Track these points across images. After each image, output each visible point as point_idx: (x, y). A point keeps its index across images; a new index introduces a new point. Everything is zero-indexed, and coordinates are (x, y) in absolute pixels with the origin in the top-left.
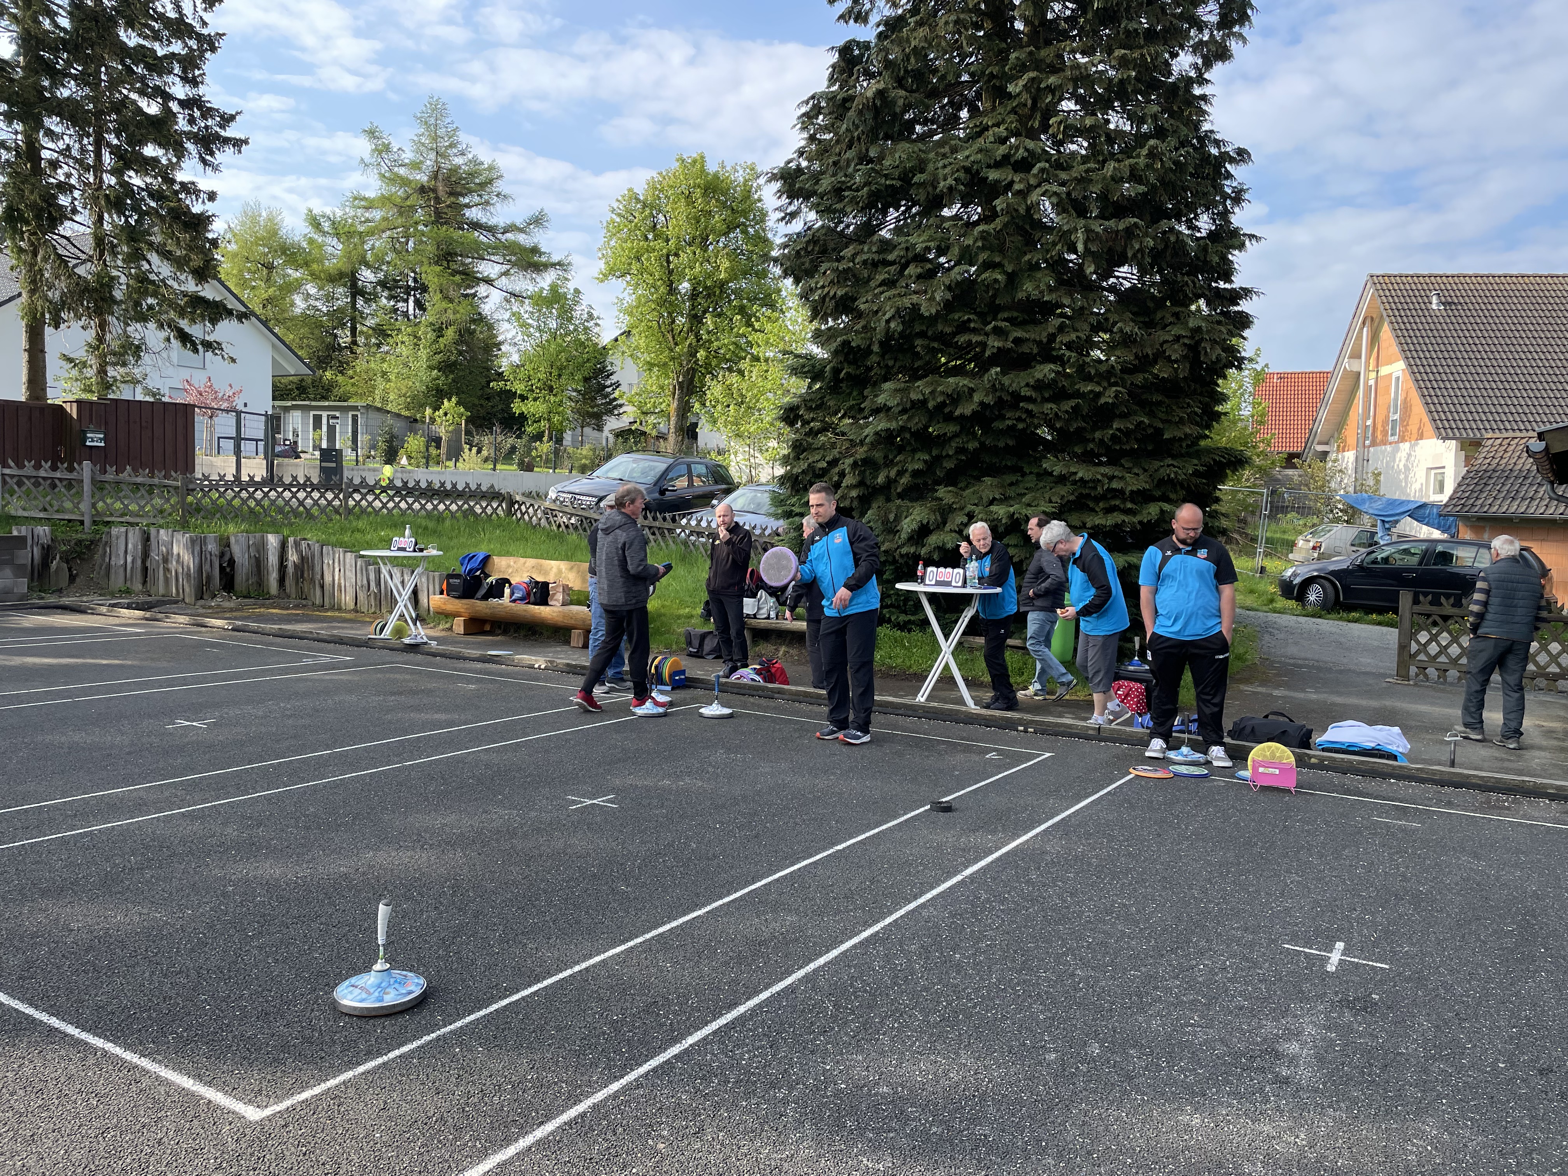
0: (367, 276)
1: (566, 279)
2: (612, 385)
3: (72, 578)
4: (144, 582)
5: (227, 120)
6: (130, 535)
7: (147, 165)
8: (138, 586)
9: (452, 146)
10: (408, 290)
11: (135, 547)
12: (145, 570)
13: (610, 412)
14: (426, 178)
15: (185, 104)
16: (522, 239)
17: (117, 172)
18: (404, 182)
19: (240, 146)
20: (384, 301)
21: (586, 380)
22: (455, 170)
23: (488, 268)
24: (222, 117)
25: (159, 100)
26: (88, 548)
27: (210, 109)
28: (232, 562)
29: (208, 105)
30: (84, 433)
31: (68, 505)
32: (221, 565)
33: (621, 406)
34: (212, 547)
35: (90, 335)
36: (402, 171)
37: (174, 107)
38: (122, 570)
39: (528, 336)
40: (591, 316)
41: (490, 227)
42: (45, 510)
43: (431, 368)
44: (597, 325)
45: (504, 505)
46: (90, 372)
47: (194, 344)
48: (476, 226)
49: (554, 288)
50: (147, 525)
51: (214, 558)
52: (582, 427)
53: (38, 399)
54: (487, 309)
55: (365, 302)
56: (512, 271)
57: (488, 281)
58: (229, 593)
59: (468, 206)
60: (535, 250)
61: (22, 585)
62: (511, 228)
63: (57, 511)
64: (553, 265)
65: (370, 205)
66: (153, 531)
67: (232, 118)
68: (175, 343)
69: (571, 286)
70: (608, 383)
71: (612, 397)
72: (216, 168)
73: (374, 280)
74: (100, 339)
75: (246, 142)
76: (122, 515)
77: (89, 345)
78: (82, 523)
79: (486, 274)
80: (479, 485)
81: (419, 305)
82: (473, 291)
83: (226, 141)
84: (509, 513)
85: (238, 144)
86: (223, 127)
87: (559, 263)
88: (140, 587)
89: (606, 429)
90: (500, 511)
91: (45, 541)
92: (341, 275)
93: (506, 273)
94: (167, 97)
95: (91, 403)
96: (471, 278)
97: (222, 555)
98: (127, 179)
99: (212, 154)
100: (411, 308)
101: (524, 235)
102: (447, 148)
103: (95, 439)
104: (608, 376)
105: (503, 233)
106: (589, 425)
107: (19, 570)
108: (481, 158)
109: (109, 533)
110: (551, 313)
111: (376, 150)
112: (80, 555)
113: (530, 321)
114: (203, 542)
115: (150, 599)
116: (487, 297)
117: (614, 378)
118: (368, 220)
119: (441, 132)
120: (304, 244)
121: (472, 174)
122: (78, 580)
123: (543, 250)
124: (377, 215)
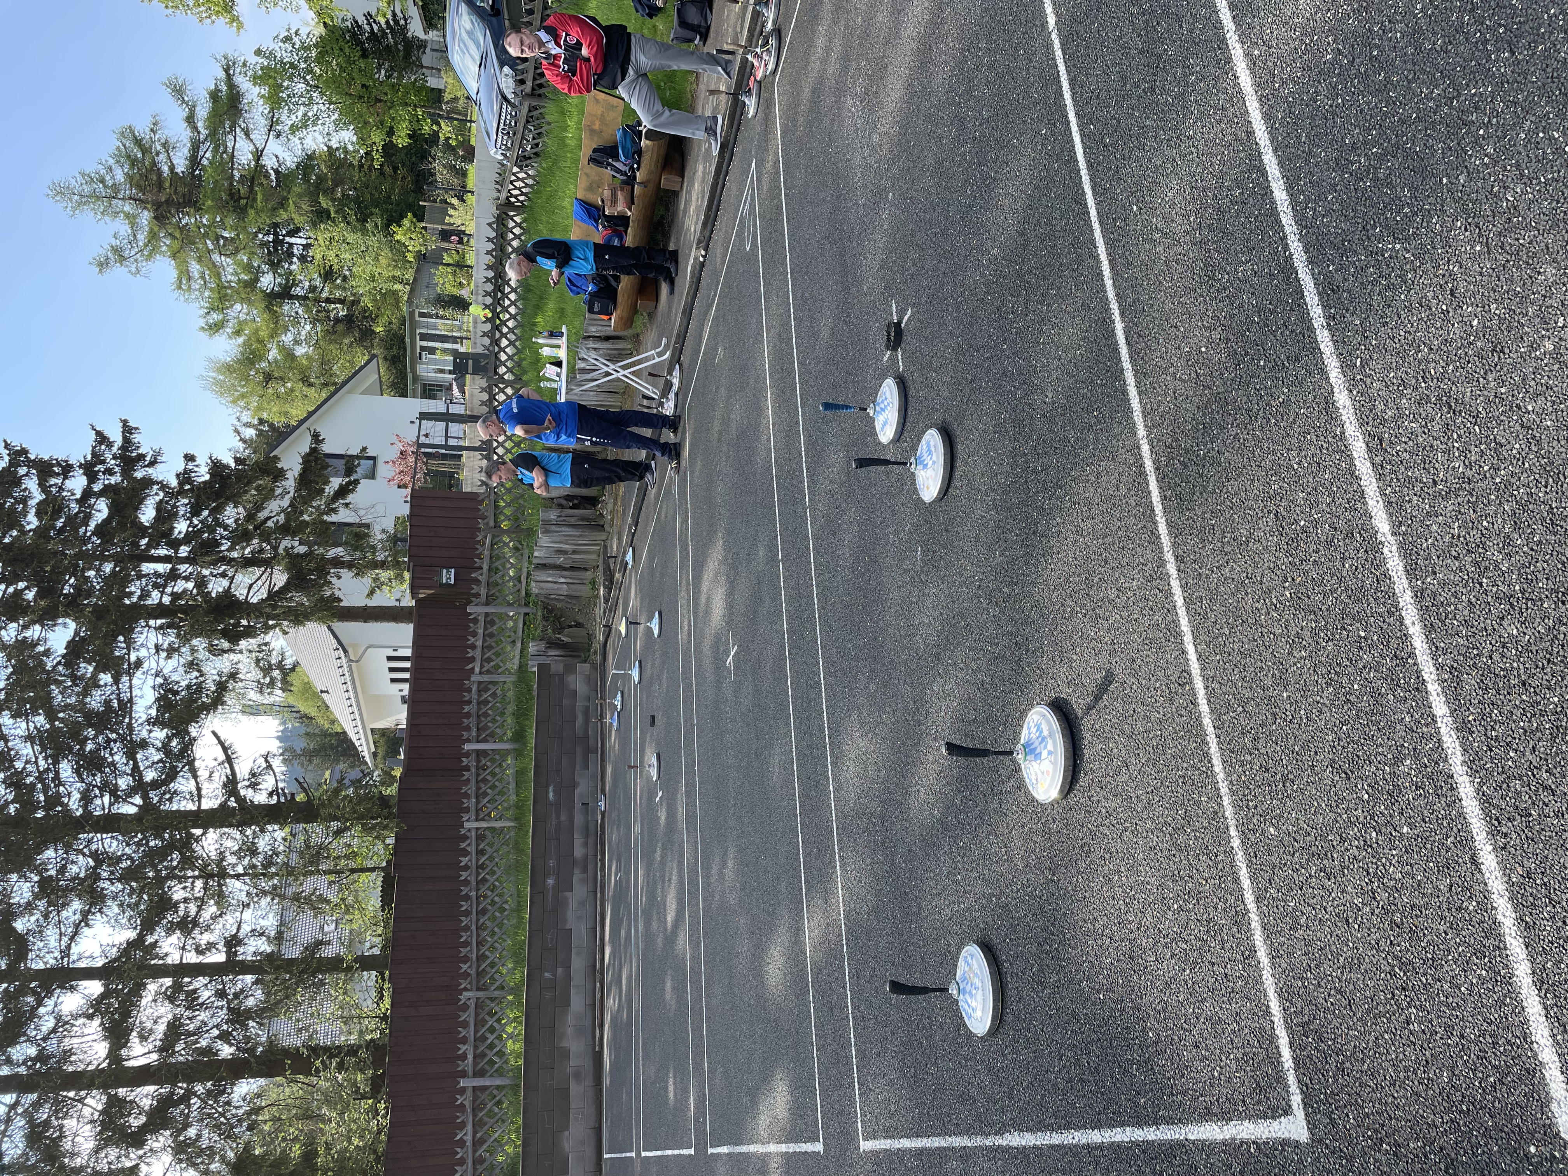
0: (267, 281)
1: (244, 65)
2: (369, 24)
3: (579, 625)
4: (585, 569)
5: (102, 438)
6: (538, 579)
7: (165, 515)
8: (589, 575)
9: (102, 181)
10: (277, 242)
11: (550, 575)
12: (572, 568)
13: (404, 29)
14: (146, 213)
15: (92, 477)
16: (203, 112)
17: (175, 544)
18: (153, 236)
19: (131, 428)
20: (293, 267)
21: (364, 55)
22: (129, 177)
23: (244, 154)
24: (101, 443)
25: (93, 501)
26: (550, 611)
27: (94, 454)
28: (568, 498)
29: (89, 457)
30: (442, 585)
31: (511, 624)
32: (571, 508)
33: (394, 14)
34: (553, 515)
35: (347, 575)
36: (142, 237)
37: (97, 487)
38: (572, 586)
39: (318, 119)
40: (287, 39)
41: (193, 146)
42: (514, 642)
43: (364, 231)
44: (297, 33)
45: (512, 214)
46: (384, 575)
47: (349, 483)
48: (194, 160)
49: (257, 80)
50: (530, 563)
51: (563, 514)
52: (422, 67)
53: (411, 614)
54: (290, 161)
55: (297, 285)
56: (243, 125)
57: (258, 155)
58: (599, 502)
59: (172, 168)
60: (214, 95)
61: (583, 668)
62: (190, 119)
63: (515, 632)
64: (229, 77)
65: (185, 274)
66: (535, 561)
67: (99, 433)
68: (350, 498)
69: (253, 59)
70: (367, 27)
71: (384, 26)
72: (157, 454)
73: (271, 274)
74: (350, 566)
75: (125, 422)
76: (520, 582)
77: (357, 574)
78: (526, 614)
79: (250, 156)
80: (490, 240)
81: (293, 233)
82: (272, 172)
83: (127, 443)
84: (520, 209)
85: (127, 430)
86: (110, 445)
87: (227, 71)
88: (589, 573)
89: (422, 36)
90: (518, 219)
91: (542, 646)
92: (268, 308)
93: (247, 134)
94: (87, 493)
95: (413, 578)
96: (258, 172)
97: (561, 506)
98: (182, 535)
99: (142, 457)
100: (299, 241)
101: (198, 109)
102: (105, 187)
103: (448, 576)
104: (359, 27)
105: (199, 133)
106: (419, 59)
107: (570, 669)
108: (112, 150)
109: (536, 595)
110: (287, 89)
111: (121, 262)
112: (557, 618)
113: (300, 114)
114: (547, 523)
115: (601, 568)
116: (277, 157)
117: (361, 20)
118: (203, 277)
119: (87, 189)
120: (241, 340)
121: (133, 162)
122: (581, 621)
123: (213, 87)
124: (195, 268)
